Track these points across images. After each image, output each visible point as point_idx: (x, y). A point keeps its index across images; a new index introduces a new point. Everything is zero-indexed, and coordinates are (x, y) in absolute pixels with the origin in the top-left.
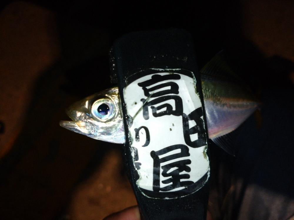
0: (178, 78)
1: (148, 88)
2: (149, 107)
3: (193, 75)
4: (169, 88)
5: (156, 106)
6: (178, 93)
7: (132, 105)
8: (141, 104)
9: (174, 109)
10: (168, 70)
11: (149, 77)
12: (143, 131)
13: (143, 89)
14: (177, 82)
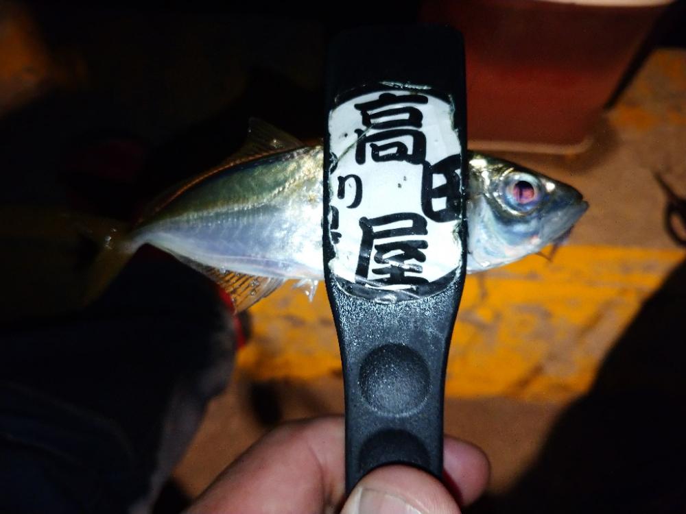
0: (425, 101)
1: (370, 112)
2: (368, 145)
3: (451, 99)
4: (406, 116)
5: (379, 143)
6: (420, 125)
7: (340, 138)
8: (354, 138)
9: (410, 152)
10: (410, 87)
11: (374, 96)
12: (352, 181)
13: (362, 113)
14: (420, 107)
